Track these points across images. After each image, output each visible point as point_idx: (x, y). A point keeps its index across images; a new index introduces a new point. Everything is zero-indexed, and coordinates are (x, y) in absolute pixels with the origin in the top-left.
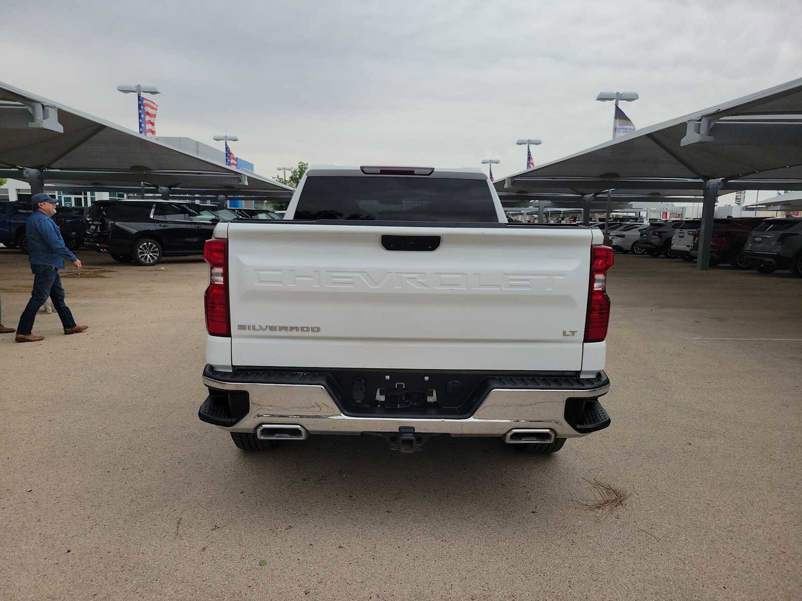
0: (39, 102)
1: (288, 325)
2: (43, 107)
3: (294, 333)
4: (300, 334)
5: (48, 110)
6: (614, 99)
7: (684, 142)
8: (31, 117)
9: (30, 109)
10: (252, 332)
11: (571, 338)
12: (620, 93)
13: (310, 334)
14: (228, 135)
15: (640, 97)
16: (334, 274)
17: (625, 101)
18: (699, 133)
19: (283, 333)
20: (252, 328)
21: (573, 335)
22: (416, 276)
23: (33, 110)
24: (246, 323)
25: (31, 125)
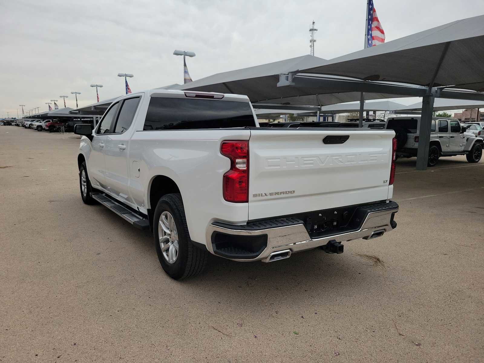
1: (280, 191)
3: (282, 196)
4: (285, 195)
6: (182, 55)
7: (279, 84)
10: (261, 198)
12: (186, 52)
13: (290, 195)
15: (196, 55)
16: (305, 159)
17: (188, 57)
18: (288, 80)
19: (277, 196)
20: (260, 195)
22: (337, 157)
24: (258, 193)
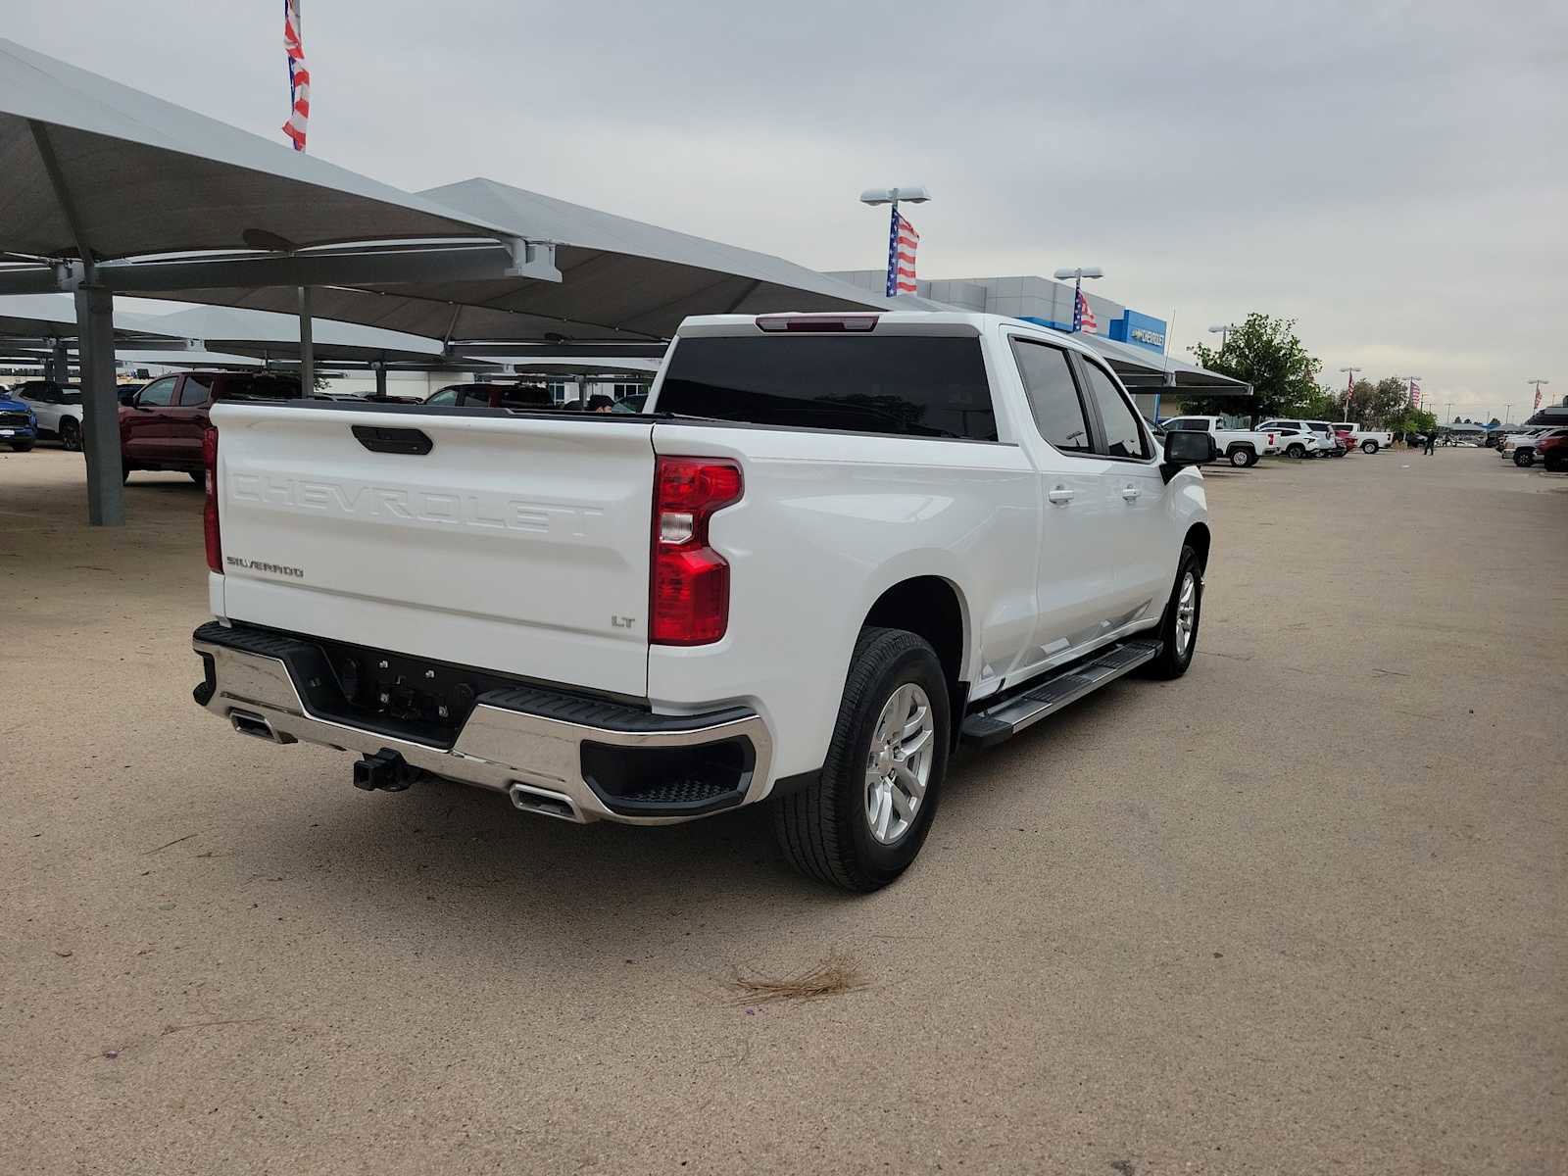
0: (519, 237)
2: (527, 243)
5: (533, 248)
8: (508, 260)
9: (509, 250)
11: (625, 631)
13: (294, 579)
14: (1082, 269)
21: (629, 626)
23: (513, 250)
25: (509, 273)
